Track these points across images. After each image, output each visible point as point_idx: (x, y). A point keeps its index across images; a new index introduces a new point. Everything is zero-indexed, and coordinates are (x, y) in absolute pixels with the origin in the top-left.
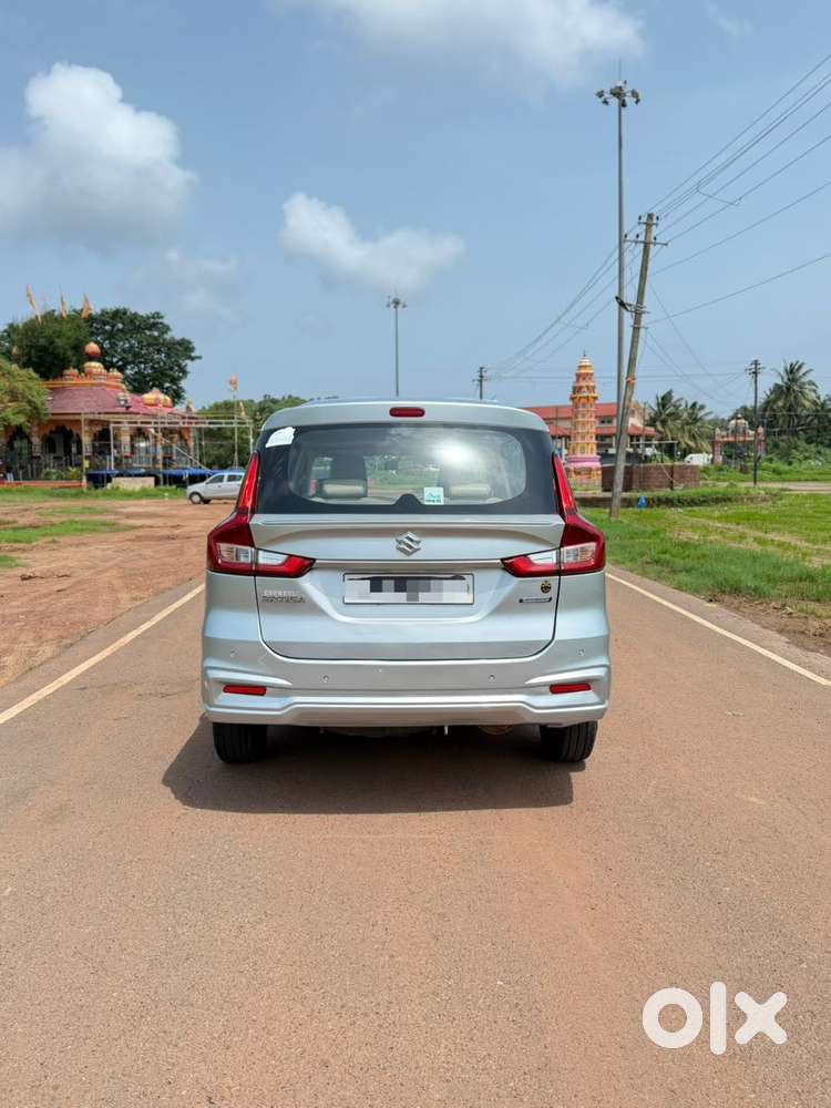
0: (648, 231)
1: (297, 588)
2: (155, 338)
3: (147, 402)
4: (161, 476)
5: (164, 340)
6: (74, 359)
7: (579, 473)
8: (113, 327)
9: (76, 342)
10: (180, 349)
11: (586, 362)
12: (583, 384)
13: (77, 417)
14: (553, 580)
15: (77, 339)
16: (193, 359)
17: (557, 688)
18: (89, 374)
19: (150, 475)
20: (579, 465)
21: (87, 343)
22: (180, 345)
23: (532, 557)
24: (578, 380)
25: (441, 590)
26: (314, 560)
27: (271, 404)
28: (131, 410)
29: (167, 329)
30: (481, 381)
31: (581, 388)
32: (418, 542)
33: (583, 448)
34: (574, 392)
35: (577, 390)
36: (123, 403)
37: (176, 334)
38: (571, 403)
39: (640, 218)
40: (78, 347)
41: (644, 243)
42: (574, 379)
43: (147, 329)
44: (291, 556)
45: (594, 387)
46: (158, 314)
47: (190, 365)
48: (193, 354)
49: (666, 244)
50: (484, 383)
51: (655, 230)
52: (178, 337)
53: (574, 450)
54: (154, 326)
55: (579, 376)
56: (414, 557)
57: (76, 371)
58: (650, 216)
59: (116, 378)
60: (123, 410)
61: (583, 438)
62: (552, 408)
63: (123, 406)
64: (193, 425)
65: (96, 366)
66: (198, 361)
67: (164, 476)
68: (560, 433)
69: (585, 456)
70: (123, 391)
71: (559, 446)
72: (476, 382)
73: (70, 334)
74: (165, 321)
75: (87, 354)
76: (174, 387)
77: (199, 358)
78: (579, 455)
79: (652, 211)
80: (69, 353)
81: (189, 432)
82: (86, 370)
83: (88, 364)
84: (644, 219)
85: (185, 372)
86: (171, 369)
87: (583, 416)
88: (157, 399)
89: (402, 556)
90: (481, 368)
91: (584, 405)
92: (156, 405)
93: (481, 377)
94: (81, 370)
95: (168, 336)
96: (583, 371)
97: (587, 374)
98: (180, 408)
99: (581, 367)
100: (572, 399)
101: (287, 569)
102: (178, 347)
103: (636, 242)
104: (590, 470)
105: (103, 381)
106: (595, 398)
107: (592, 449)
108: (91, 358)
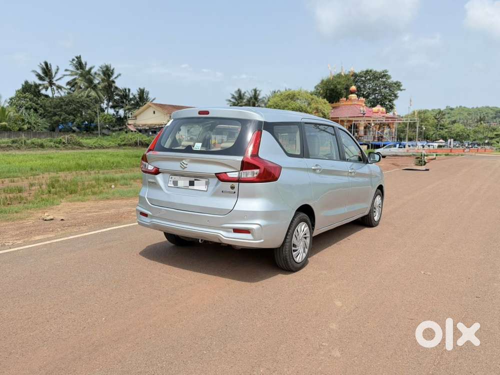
1: (155, 179)
2: (384, 82)
3: (374, 111)
4: (370, 145)
5: (388, 82)
6: (345, 94)
8: (365, 78)
9: (347, 87)
10: (395, 86)
13: (337, 119)
14: (236, 184)
15: (347, 85)
16: (401, 90)
17: (236, 231)
18: (351, 100)
19: (365, 144)
21: (352, 86)
22: (395, 84)
23: (228, 174)
26: (159, 169)
27: (450, 111)
28: (366, 115)
29: (389, 77)
32: (187, 165)
36: (362, 112)
37: (394, 79)
40: (347, 88)
43: (381, 78)
44: (155, 167)
46: (386, 70)
47: (399, 93)
48: (401, 88)
52: (395, 81)
54: (385, 75)
56: (185, 170)
57: (345, 99)
59: (363, 101)
60: (362, 115)
63: (362, 114)
64: (396, 122)
65: (354, 96)
66: (403, 91)
67: (372, 145)
70: (363, 107)
73: (344, 83)
74: (389, 73)
75: (351, 91)
76: (391, 104)
77: (404, 90)
80: (343, 91)
81: (393, 125)
82: (349, 98)
83: (350, 95)
85: (396, 96)
86: (390, 96)
88: (378, 110)
89: (181, 169)
92: (378, 113)
94: (347, 98)
95: (390, 81)
98: (390, 114)
102: (394, 85)
105: (356, 103)
108: (352, 93)
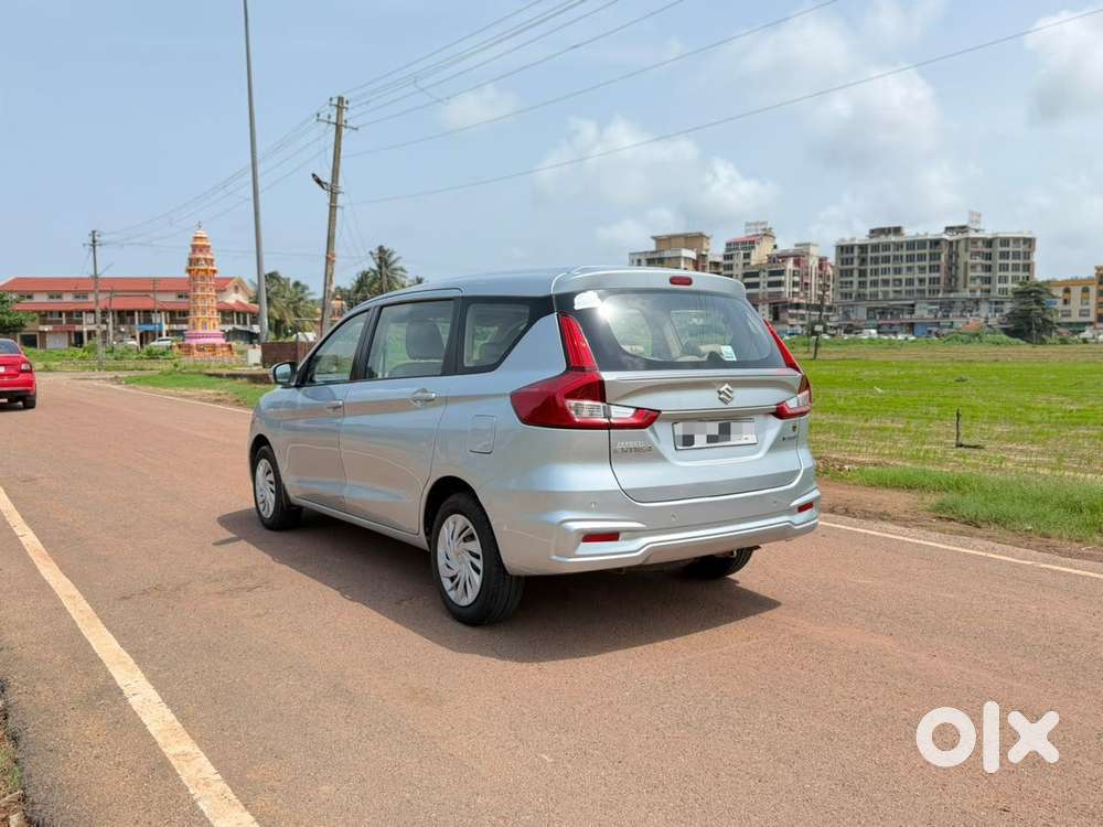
0: (339, 114)
1: (645, 438)
7: (203, 350)
11: (201, 233)
12: (201, 256)
20: (201, 341)
24: (194, 251)
25: (741, 433)
26: (659, 411)
30: (94, 247)
31: (198, 260)
32: (734, 392)
33: (204, 324)
34: (190, 265)
35: (192, 261)
38: (187, 275)
39: (331, 99)
41: (336, 124)
42: (190, 250)
44: (638, 409)
45: (212, 260)
49: (356, 129)
50: (97, 248)
51: (346, 115)
53: (194, 324)
55: (195, 248)
56: (730, 405)
58: (340, 99)
61: (204, 312)
62: (149, 279)
68: (158, 307)
69: (208, 331)
71: (158, 321)
72: (88, 247)
78: (200, 331)
79: (343, 95)
84: (335, 102)
87: (203, 289)
89: (723, 405)
90: (94, 232)
91: (203, 278)
93: (94, 241)
96: (199, 243)
97: (204, 246)
99: (196, 238)
100: (189, 271)
101: (635, 421)
103: (329, 123)
104: (214, 347)
106: (214, 271)
107: (214, 325)
